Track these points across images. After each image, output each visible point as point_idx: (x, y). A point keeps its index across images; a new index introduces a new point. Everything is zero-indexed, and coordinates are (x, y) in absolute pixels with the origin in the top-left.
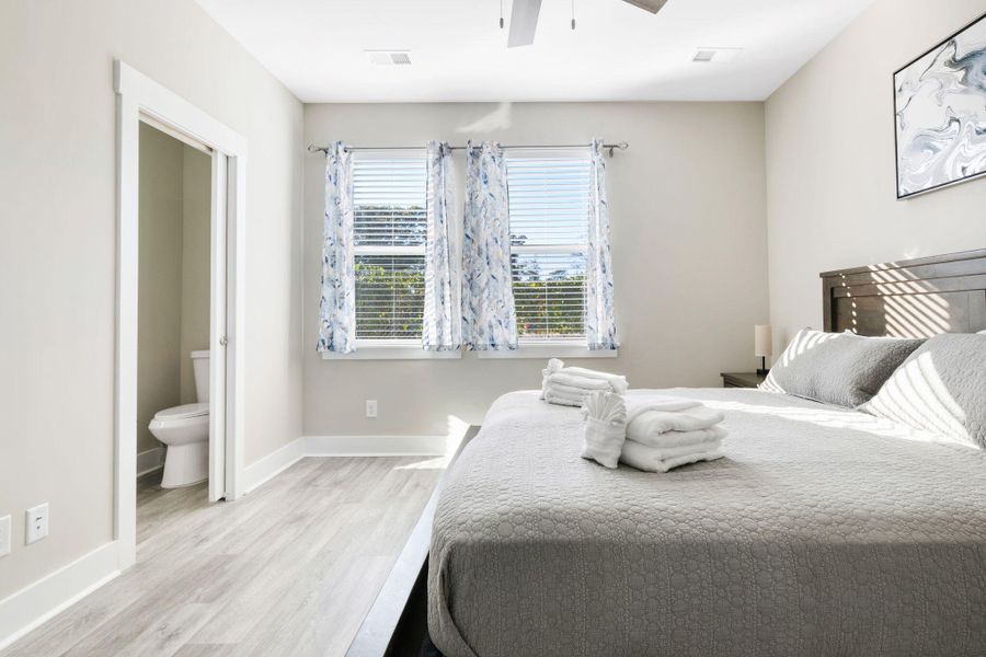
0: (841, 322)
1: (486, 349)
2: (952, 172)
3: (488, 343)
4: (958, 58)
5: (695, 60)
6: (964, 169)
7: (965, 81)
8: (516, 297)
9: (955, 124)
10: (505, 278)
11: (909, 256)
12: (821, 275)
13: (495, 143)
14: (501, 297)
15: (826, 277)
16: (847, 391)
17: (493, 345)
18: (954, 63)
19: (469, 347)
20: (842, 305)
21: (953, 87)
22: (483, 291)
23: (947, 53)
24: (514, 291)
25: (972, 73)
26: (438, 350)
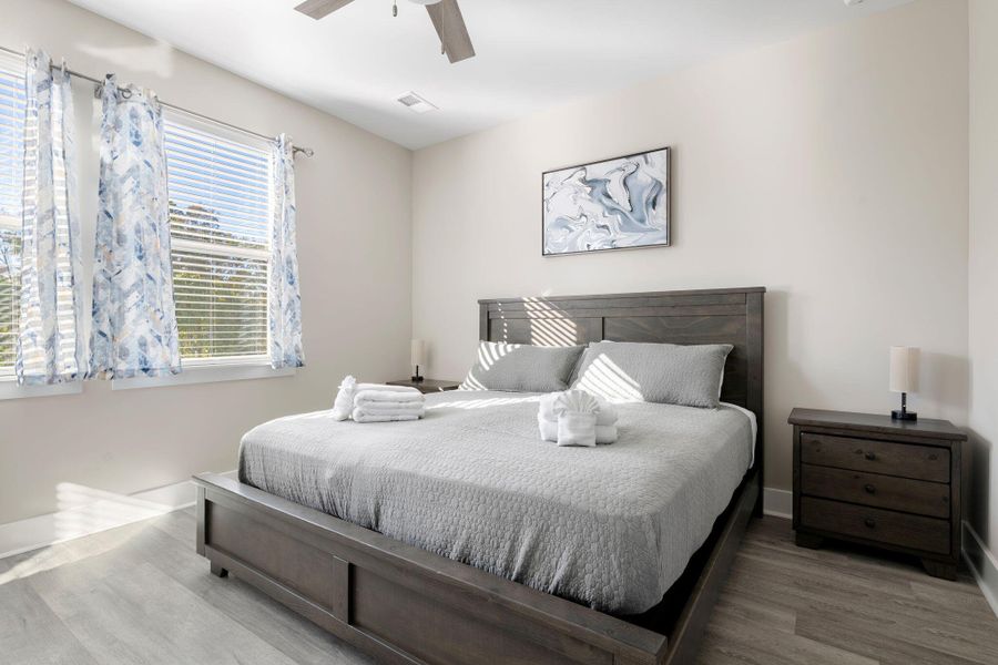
0: (493, 335)
1: (132, 376)
2: (581, 246)
3: (137, 366)
4: (588, 179)
5: (401, 100)
6: (588, 246)
7: (590, 194)
8: (177, 305)
9: (584, 219)
10: (164, 280)
11: (546, 294)
12: (479, 302)
13: (153, 94)
14: (158, 305)
15: (483, 303)
16: (554, 381)
17: (145, 370)
18: (584, 181)
19: (109, 375)
20: (494, 325)
21: (583, 195)
22: (126, 295)
23: (581, 174)
24: (175, 298)
25: (595, 191)
26: (50, 382)
